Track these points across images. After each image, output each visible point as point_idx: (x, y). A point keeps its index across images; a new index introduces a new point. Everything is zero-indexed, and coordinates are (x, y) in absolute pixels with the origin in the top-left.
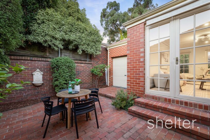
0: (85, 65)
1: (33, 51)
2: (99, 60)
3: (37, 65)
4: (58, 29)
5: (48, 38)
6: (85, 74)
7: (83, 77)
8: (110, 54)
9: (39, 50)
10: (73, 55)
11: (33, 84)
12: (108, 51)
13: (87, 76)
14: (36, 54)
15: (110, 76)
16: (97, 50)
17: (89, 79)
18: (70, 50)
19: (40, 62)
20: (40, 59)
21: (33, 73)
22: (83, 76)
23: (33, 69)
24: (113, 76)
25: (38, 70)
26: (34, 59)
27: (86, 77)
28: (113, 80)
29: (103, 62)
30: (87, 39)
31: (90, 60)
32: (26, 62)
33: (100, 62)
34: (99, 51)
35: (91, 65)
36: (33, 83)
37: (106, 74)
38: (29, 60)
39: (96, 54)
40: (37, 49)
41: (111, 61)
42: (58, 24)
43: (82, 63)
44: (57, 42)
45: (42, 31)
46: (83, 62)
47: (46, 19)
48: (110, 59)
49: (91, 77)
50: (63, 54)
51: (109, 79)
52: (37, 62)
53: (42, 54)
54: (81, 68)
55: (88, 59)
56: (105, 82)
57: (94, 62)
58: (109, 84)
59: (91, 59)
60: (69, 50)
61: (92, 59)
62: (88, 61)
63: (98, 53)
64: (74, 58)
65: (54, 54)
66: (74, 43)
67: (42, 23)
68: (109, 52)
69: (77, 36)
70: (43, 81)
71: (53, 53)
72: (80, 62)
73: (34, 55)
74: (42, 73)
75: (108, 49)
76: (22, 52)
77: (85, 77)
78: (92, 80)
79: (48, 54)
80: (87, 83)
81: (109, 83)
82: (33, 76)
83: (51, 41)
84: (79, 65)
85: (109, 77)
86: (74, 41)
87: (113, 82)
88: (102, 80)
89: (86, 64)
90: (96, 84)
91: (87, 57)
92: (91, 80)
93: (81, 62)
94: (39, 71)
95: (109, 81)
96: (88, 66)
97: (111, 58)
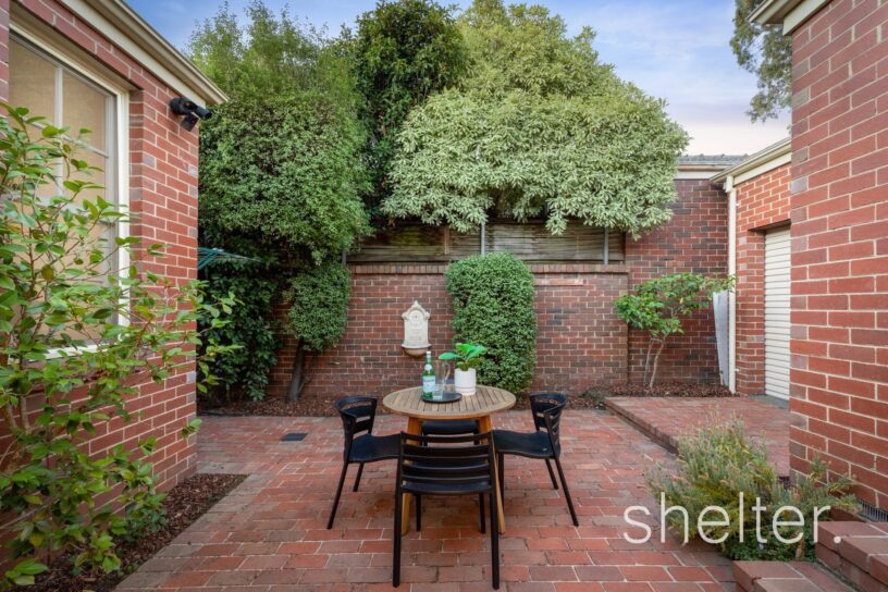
0: (591, 282)
1: (407, 245)
2: (670, 253)
3: (416, 288)
4: (465, 156)
5: (434, 196)
6: (592, 323)
7: (581, 334)
8: (744, 209)
9: (423, 241)
10: (538, 241)
11: (403, 348)
12: (732, 197)
13: (598, 328)
14: (417, 253)
15: (744, 339)
16: (647, 204)
17: (608, 346)
18: (521, 224)
19: (422, 279)
20: (423, 269)
21: (404, 315)
22: (580, 329)
23: (404, 301)
24: (767, 336)
25: (416, 304)
26: (405, 270)
27: (595, 336)
28: (767, 361)
29: (696, 259)
30: (587, 165)
31: (616, 256)
32: (389, 280)
33: (681, 263)
34: (661, 204)
35: (620, 280)
36: (403, 345)
37: (717, 325)
38: (393, 274)
39: (644, 225)
40: (419, 237)
41: (749, 253)
42: (464, 135)
43: (576, 274)
44: (464, 204)
45: (417, 174)
46: (580, 268)
47: (430, 133)
48: (743, 241)
49: (621, 334)
50: (497, 242)
51: (737, 351)
52: (414, 278)
53: (430, 251)
54: (567, 294)
55: (606, 251)
56: (708, 369)
57: (641, 264)
58: (737, 383)
59: (624, 253)
60: (519, 224)
61: (627, 250)
62: (606, 262)
63: (651, 219)
64: (541, 253)
65: (465, 248)
66: (528, 196)
67: (416, 151)
68: (738, 198)
69: (540, 161)
70: (430, 341)
71: (463, 243)
72: (564, 267)
73: (410, 256)
74: (428, 315)
75: (728, 187)
76: (381, 252)
77: (591, 334)
78: (629, 351)
79: (447, 250)
80: (598, 364)
81: (737, 375)
82: (403, 324)
83: (445, 203)
84: (561, 280)
85: (737, 344)
86: (529, 183)
87: (767, 374)
88: (688, 357)
89: (596, 277)
90: (650, 375)
91: (603, 244)
92: (623, 352)
93: (571, 270)
94: (420, 306)
95: (738, 364)
96: (605, 283)
97: (752, 231)
